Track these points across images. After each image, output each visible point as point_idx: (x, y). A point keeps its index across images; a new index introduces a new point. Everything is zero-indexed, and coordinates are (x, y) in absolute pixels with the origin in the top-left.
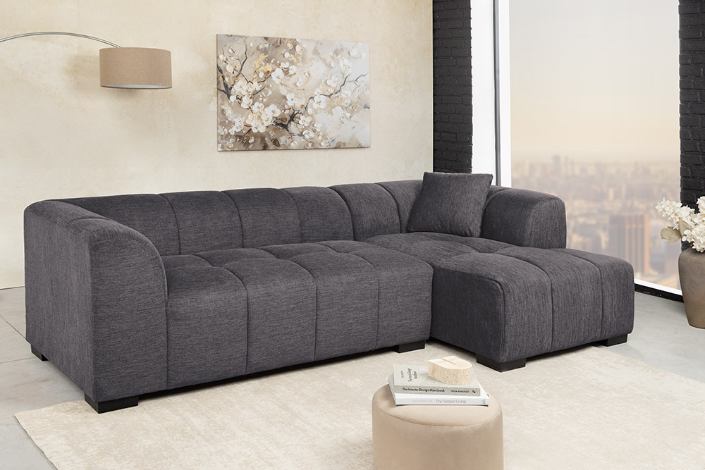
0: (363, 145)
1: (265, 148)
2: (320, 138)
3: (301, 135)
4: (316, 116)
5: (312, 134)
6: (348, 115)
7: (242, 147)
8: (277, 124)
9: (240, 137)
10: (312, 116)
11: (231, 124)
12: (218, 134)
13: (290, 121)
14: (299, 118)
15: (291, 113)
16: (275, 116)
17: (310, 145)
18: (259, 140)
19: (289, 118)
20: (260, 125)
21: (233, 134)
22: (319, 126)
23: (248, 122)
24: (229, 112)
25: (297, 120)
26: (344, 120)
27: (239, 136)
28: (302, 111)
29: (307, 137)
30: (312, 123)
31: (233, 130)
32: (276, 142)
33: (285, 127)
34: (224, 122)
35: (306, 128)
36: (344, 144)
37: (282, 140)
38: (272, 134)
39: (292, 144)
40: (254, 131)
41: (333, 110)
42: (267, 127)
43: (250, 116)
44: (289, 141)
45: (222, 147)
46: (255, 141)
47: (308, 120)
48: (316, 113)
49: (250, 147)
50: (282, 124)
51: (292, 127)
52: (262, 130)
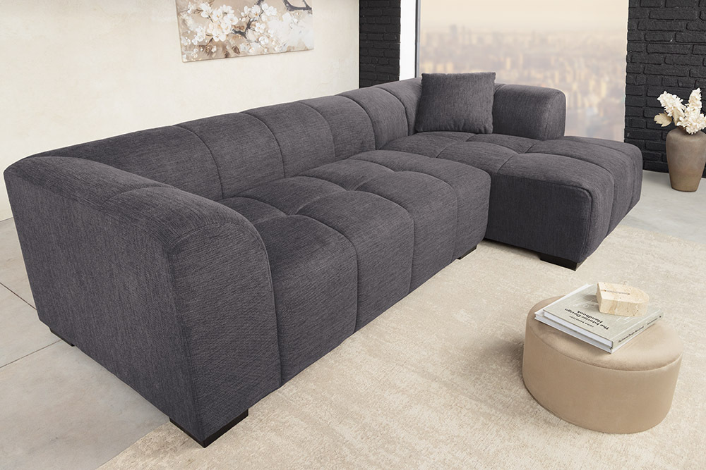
0: (308, 47)
1: (227, 56)
2: (273, 43)
3: (258, 41)
4: (269, 23)
5: (267, 41)
6: (296, 20)
7: (206, 56)
8: (236, 32)
9: (203, 47)
10: (266, 23)
11: (193, 34)
12: (182, 46)
13: (247, 29)
14: (255, 26)
15: (248, 21)
16: (234, 24)
17: (266, 50)
18: (221, 49)
19: (246, 26)
20: (221, 34)
21: (196, 44)
22: (272, 32)
23: (209, 32)
24: (190, 22)
25: (253, 27)
26: (293, 26)
27: (202, 46)
28: (257, 18)
29: (262, 43)
30: (266, 30)
31: (196, 41)
32: (236, 50)
33: (243, 34)
34: (186, 32)
35: (261, 35)
36: (294, 48)
37: (242, 47)
38: (233, 42)
39: (250, 51)
40: (216, 40)
41: (283, 16)
42: (227, 35)
43: (211, 25)
44: (247, 48)
45: (187, 58)
46: (217, 50)
47: (263, 26)
48: (269, 20)
49: (213, 56)
50: (240, 32)
51: (249, 34)
52: (223, 38)
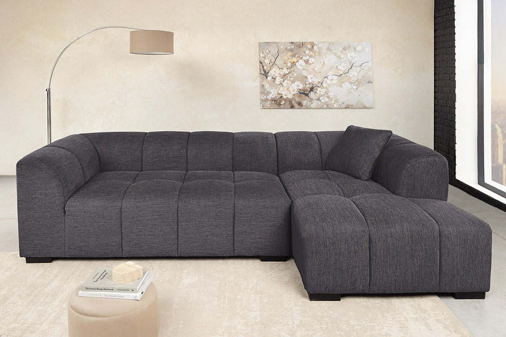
0: (367, 107)
1: (292, 107)
2: (333, 102)
3: (318, 99)
4: (329, 88)
5: (327, 99)
6: (355, 87)
7: (276, 106)
8: (301, 93)
9: (275, 101)
10: (326, 88)
11: (269, 93)
12: (261, 99)
13: (310, 92)
14: (317, 90)
15: (311, 86)
16: (299, 88)
17: (325, 106)
18: (288, 103)
19: (309, 90)
20: (289, 93)
21: (270, 99)
22: (332, 94)
23: (280, 92)
24: (267, 86)
25: (315, 90)
26: (352, 91)
27: (273, 100)
28: (319, 85)
29: (323, 101)
30: (326, 93)
31: (270, 97)
32: (300, 104)
33: (307, 95)
34: (263, 91)
35: (322, 96)
36: (352, 106)
37: (304, 103)
38: (297, 99)
39: (312, 105)
40: (284, 97)
41: (343, 84)
42: (294, 95)
43: (281, 89)
44: (309, 103)
45: (263, 106)
46: (285, 103)
47: (324, 90)
48: (329, 86)
49: (282, 106)
50: (304, 93)
51: (312, 95)
52: (290, 96)
